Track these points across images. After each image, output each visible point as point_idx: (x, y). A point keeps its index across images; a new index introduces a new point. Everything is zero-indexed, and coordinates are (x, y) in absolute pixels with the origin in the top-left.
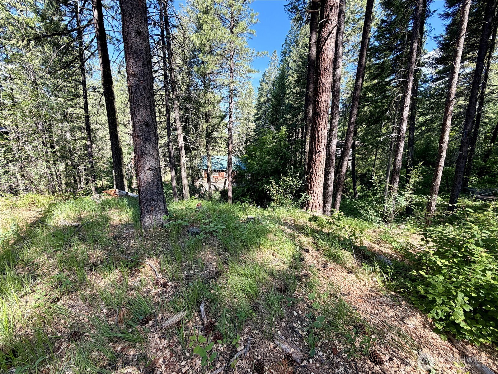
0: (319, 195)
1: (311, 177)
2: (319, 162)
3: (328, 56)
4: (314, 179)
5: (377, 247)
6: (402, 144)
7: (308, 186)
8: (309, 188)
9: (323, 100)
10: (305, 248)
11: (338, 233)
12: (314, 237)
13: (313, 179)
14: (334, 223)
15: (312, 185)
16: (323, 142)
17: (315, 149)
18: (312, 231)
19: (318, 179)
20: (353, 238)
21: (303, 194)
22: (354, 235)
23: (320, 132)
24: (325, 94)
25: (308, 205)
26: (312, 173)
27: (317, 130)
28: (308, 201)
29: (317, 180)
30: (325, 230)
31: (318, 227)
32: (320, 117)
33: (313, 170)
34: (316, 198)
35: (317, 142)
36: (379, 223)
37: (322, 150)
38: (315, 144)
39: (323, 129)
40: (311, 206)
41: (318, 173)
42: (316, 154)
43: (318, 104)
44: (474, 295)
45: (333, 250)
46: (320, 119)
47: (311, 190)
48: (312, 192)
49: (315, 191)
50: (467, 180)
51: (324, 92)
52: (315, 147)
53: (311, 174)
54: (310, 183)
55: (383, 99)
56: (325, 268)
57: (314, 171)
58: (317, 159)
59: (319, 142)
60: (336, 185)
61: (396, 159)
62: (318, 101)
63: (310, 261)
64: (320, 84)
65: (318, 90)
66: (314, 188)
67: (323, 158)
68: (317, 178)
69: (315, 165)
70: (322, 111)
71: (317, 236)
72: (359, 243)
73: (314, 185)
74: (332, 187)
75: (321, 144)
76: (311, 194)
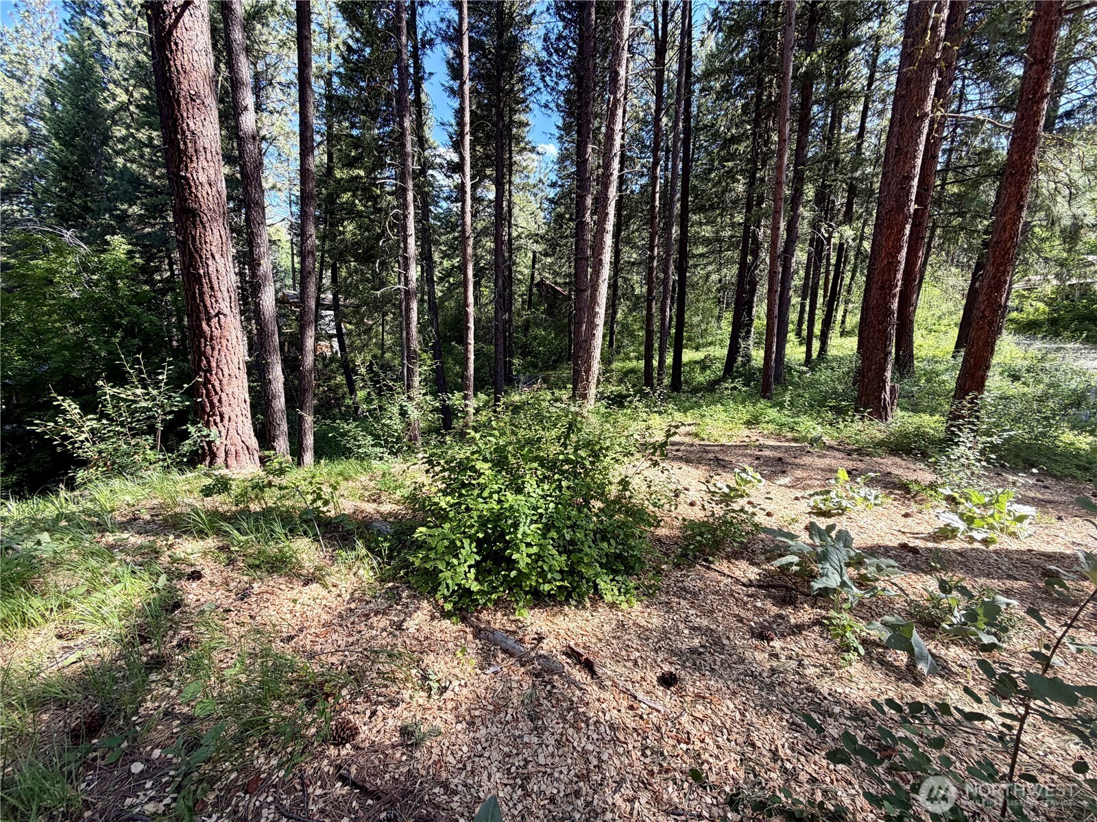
0: (240, 425)
1: (207, 381)
2: (224, 342)
3: (195, 64)
4: (217, 384)
5: (370, 508)
6: (414, 305)
7: (202, 405)
8: (208, 410)
9: (203, 178)
10: (189, 570)
11: (288, 503)
12: (219, 532)
13: (213, 386)
14: (270, 485)
15: (216, 401)
16: (224, 289)
17: (205, 306)
18: (215, 515)
19: (229, 384)
20: (319, 503)
21: (192, 429)
22: (319, 497)
23: (210, 262)
24: (205, 164)
25: (214, 456)
26: (209, 370)
27: (201, 257)
28: (209, 443)
29: (225, 387)
30: (255, 507)
31: (237, 505)
32: (202, 222)
33: (209, 362)
34: (232, 432)
35: (206, 288)
36: (381, 459)
37: (226, 311)
38: (202, 294)
39: (217, 256)
40: (221, 454)
41: (226, 372)
42: (209, 320)
43: (190, 187)
45: (272, 549)
46: (204, 227)
47: (214, 414)
48: (218, 419)
49: (226, 417)
51: (202, 158)
52: (203, 300)
53: (206, 372)
54: (208, 395)
56: (246, 600)
57: (214, 364)
58: (217, 333)
59: (212, 288)
60: (294, 397)
61: (408, 334)
62: (185, 178)
63: (202, 600)
64: (184, 133)
65: (182, 147)
66: (224, 409)
67: (234, 332)
68: (225, 381)
69: (213, 349)
70: (204, 207)
71: (226, 526)
72: (333, 512)
73: (220, 401)
74: (283, 400)
75: (219, 295)
76: (216, 424)
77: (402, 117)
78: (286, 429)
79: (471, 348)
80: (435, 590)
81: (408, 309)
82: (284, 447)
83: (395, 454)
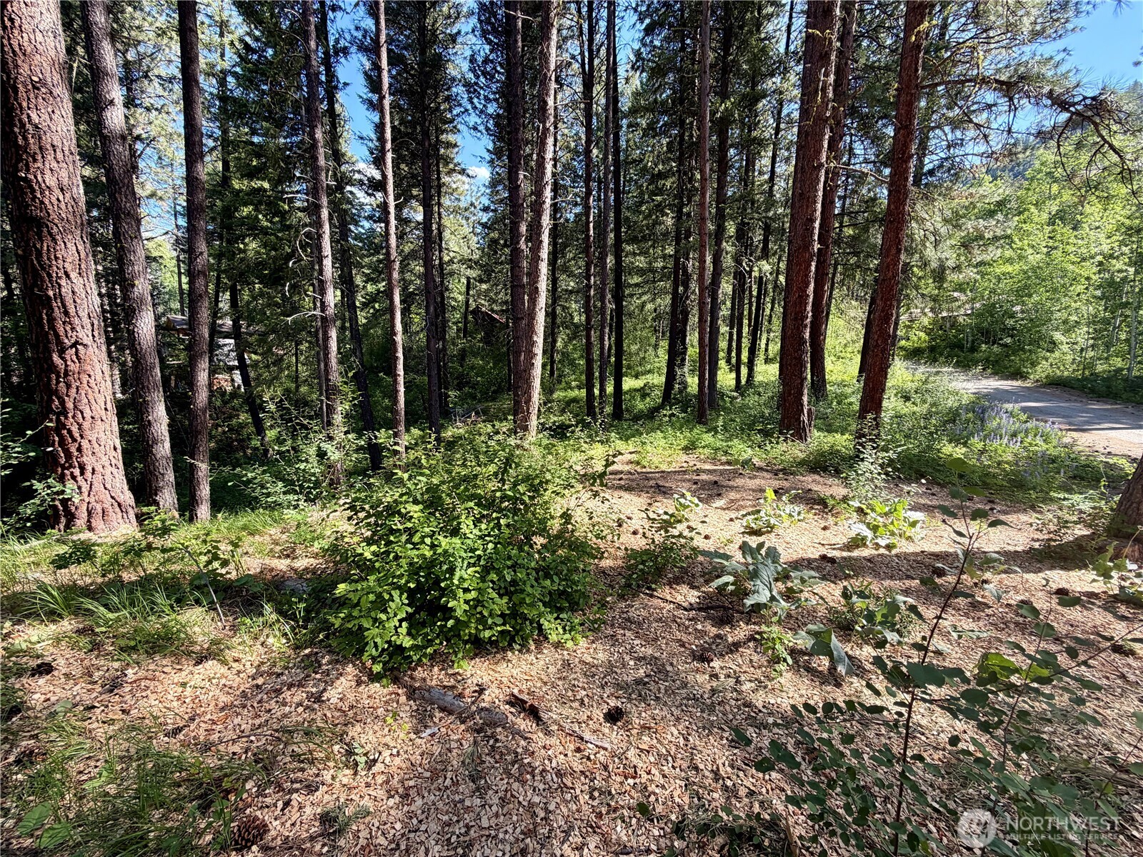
0: (108, 477)
1: (61, 426)
2: (85, 378)
3: (38, 46)
4: (75, 429)
5: (282, 565)
6: (333, 334)
7: (54, 455)
8: (63, 461)
9: (50, 180)
10: (34, 663)
11: (176, 567)
12: (77, 611)
13: (70, 432)
14: (149, 547)
15: (73, 449)
16: (84, 314)
17: (57, 335)
18: (72, 593)
19: (92, 429)
20: (216, 564)
21: (38, 486)
22: (216, 557)
23: (63, 282)
24: (54, 164)
25: (71, 517)
26: (64, 412)
27: (50, 276)
28: (65, 502)
29: (87, 433)
30: (129, 576)
31: (104, 576)
32: (51, 234)
33: (63, 403)
34: (98, 486)
35: (57, 313)
36: (296, 507)
37: (87, 340)
38: (52, 320)
39: (73, 275)
40: (83, 514)
41: (88, 413)
42: (62, 352)
43: (33, 191)
44: (412, 585)
45: (153, 625)
46: (54, 240)
47: (71, 466)
48: (77, 472)
49: (89, 468)
50: (448, 396)
51: (50, 157)
52: (53, 327)
53: (58, 415)
54: (62, 443)
55: (280, 231)
56: (116, 691)
57: (70, 405)
58: (73, 367)
59: (66, 313)
60: (183, 440)
61: (326, 365)
62: (26, 180)
63: (53, 699)
64: (23, 125)
65: (20, 142)
66: (85, 459)
67: (98, 366)
68: (86, 425)
69: (68, 386)
70: (53, 216)
71: (89, 604)
72: (234, 573)
73: (79, 449)
74: (167, 445)
75: (76, 321)
76: (74, 478)
77: (313, 128)
78: (172, 479)
79: (401, 380)
80: (361, 651)
81: (326, 338)
82: (169, 500)
83: (313, 501)
